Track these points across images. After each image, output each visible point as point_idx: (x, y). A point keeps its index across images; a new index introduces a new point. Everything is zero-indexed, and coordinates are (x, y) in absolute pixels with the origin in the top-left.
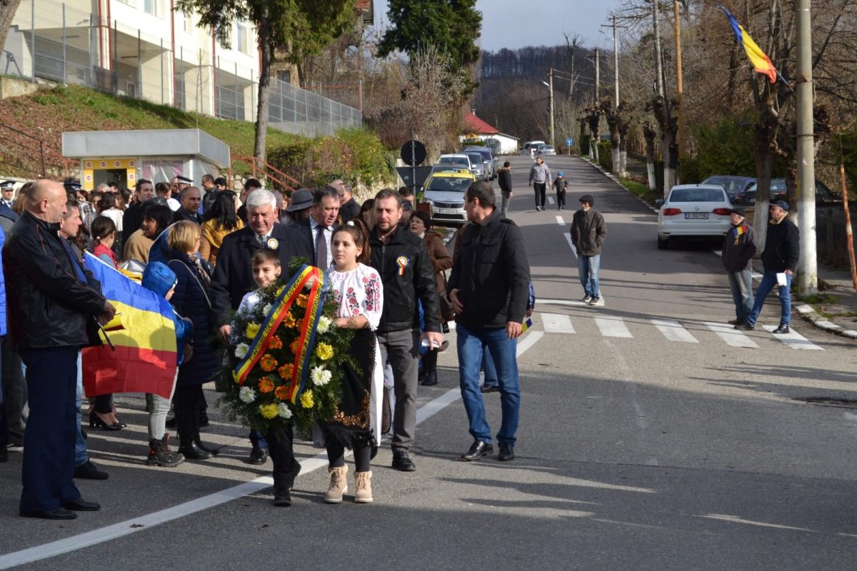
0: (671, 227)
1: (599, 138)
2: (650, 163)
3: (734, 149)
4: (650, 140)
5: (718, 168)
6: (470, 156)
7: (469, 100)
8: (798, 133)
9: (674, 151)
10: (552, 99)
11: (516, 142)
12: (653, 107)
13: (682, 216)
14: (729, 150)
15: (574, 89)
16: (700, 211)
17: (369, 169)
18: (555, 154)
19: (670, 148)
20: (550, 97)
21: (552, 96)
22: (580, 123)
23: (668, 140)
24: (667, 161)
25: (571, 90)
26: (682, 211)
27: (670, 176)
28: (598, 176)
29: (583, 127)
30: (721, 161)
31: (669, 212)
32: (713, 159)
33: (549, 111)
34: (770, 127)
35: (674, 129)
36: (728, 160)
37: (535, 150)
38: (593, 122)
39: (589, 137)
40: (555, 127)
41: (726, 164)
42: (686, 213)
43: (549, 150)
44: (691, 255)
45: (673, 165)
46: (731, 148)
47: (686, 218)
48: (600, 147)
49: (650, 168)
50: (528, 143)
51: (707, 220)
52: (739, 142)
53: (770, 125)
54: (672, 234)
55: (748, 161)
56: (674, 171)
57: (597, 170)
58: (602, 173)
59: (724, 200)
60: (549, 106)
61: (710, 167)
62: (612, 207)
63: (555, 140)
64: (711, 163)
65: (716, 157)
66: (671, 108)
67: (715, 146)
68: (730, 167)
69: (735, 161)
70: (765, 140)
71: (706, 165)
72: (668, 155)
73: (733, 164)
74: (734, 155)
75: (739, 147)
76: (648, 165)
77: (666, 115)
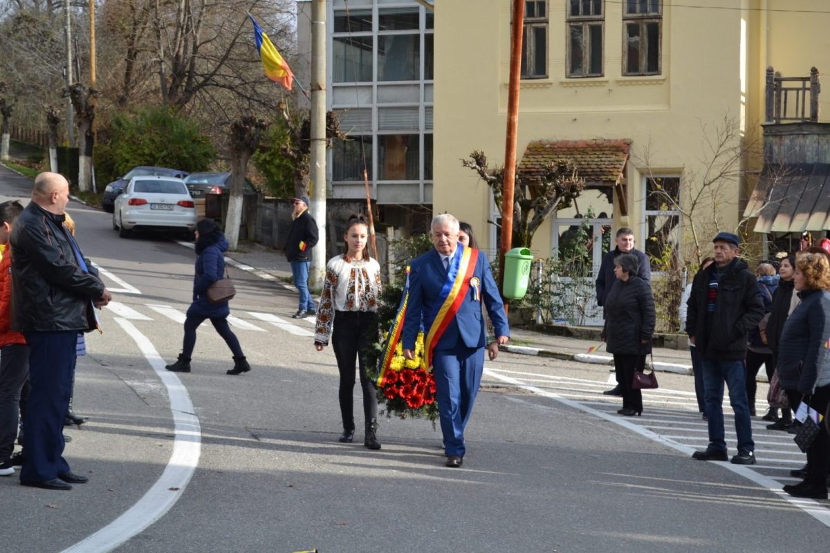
0: (137, 217)
2: (53, 148)
3: (153, 141)
4: (53, 125)
5: (136, 159)
8: (312, 137)
9: (90, 139)
12: (70, 94)
13: (148, 206)
14: (147, 141)
16: (165, 202)
19: (86, 135)
23: (85, 128)
24: (83, 148)
26: (148, 202)
27: (85, 163)
30: (139, 151)
31: (134, 202)
32: (131, 149)
36: (147, 151)
41: (144, 154)
42: (151, 204)
44: (159, 245)
45: (88, 153)
46: (150, 139)
47: (152, 209)
49: (52, 153)
51: (171, 212)
52: (157, 134)
53: (248, 124)
54: (137, 224)
55: (165, 153)
56: (89, 158)
59: (186, 193)
61: (128, 157)
64: (128, 153)
65: (134, 147)
66: (89, 96)
67: (133, 136)
68: (148, 158)
69: (154, 152)
70: (242, 139)
71: (124, 155)
72: (84, 143)
73: (151, 155)
74: (152, 147)
75: (157, 139)
76: (51, 150)
77: (84, 103)
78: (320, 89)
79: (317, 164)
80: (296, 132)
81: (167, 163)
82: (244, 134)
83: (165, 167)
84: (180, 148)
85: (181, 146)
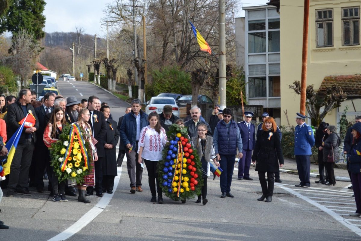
1: (99, 74)
3: (170, 82)
4: (130, 76)
5: (162, 90)
6: (47, 80)
7: (40, 55)
8: (220, 76)
9: (143, 81)
10: (74, 56)
11: (56, 74)
12: (134, 62)
13: (157, 110)
15: (80, 52)
17: (10, 85)
18: (75, 80)
19: (141, 80)
20: (73, 55)
21: (74, 54)
22: (87, 68)
23: (141, 76)
24: (140, 86)
25: (79, 52)
26: (157, 108)
27: (141, 92)
28: (101, 91)
29: (89, 69)
30: (164, 86)
31: (151, 108)
32: (160, 85)
33: (72, 61)
35: (143, 72)
36: (167, 86)
37: (66, 78)
38: (97, 67)
39: (94, 74)
40: (75, 68)
41: (166, 88)
42: (159, 109)
43: (72, 78)
45: (142, 88)
46: (168, 81)
47: (159, 111)
48: (101, 78)
49: (130, 88)
50: (63, 75)
52: (172, 78)
53: (199, 72)
55: (175, 87)
56: (143, 90)
57: (100, 88)
58: (103, 90)
60: (73, 59)
61: (159, 89)
62: (115, 105)
63: (75, 74)
64: (159, 87)
65: (162, 85)
66: (142, 63)
67: (161, 80)
68: (168, 89)
69: (170, 87)
70: (196, 79)
71: (157, 88)
72: (140, 83)
73: (169, 88)
74: (169, 84)
75: (172, 80)
76: (129, 87)
77: (140, 66)
78: (223, 54)
79: (222, 89)
80: (214, 74)
81: (177, 91)
82: (197, 76)
83: (176, 93)
84: (182, 85)
85: (182, 84)
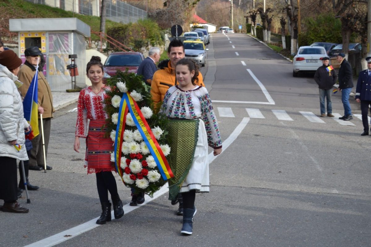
0: (300, 66)
1: (256, 25)
2: (283, 36)
3: (325, 30)
4: (283, 25)
5: (317, 39)
6: (198, 33)
7: (195, 7)
8: (368, 21)
9: (296, 31)
10: (232, 7)
11: (215, 27)
12: (286, 10)
13: (305, 61)
14: (322, 30)
15: (241, 3)
16: (313, 59)
17: (154, 38)
18: (234, 32)
19: (294, 29)
20: (231, 7)
21: (232, 6)
22: (245, 19)
23: (294, 25)
24: (293, 35)
25: (240, 4)
26: (305, 58)
27: (294, 42)
28: (256, 43)
29: (247, 20)
30: (318, 35)
31: (298, 59)
32: (314, 34)
33: (231, 13)
34: (349, 19)
35: (296, 20)
36: (322, 35)
37: (224, 31)
38: (253, 18)
39: (251, 25)
40: (234, 20)
41: (320, 37)
42: (307, 60)
43: (231, 31)
44: (309, 80)
45: (295, 37)
46: (323, 29)
47: (307, 62)
48: (257, 29)
49: (283, 39)
50: (221, 27)
51: (317, 63)
52: (327, 26)
53: (349, 17)
54: (300, 70)
55: (331, 35)
56: (296, 40)
57: (256, 40)
58: (258, 41)
59: (324, 54)
60: (231, 10)
61: (313, 38)
62: (267, 57)
63: (234, 26)
64: (313, 36)
65: (316, 33)
66: (295, 10)
67: (315, 28)
68: (323, 38)
69: (325, 35)
71: (311, 37)
72: (293, 33)
73: (324, 37)
74: (324, 33)
75: (327, 29)
77: (292, 14)
80: (362, 18)
81: (332, 40)
83: (331, 42)
84: (338, 33)
85: (339, 32)
